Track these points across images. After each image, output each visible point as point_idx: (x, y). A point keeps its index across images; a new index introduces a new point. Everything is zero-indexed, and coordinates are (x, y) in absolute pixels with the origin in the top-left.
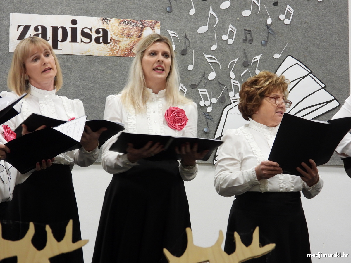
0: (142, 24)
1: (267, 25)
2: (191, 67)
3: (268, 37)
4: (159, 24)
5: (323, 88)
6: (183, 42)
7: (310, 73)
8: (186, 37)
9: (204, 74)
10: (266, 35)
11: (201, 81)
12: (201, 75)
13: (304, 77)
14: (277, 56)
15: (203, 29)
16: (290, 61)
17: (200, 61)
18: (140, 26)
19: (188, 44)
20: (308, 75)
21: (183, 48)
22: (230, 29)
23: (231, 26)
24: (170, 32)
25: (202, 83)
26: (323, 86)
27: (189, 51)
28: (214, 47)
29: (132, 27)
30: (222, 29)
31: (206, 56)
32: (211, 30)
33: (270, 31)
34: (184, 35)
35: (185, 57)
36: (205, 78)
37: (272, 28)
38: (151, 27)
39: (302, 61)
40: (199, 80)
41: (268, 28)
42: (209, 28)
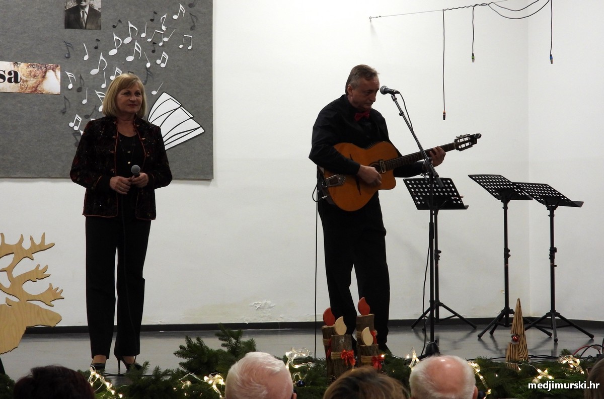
0: (45, 67)
1: (147, 68)
2: (85, 102)
3: (147, 78)
4: (59, 67)
5: (191, 118)
6: (79, 82)
7: (181, 106)
8: (81, 78)
9: (96, 107)
10: (146, 76)
11: (93, 112)
12: (94, 107)
13: (176, 109)
14: (154, 93)
15: (94, 72)
16: (165, 96)
17: (92, 96)
18: (44, 69)
19: (82, 83)
20: (180, 107)
21: (79, 86)
22: (116, 71)
23: (117, 68)
24: (68, 74)
25: (94, 114)
26: (192, 116)
27: (83, 88)
28: (104, 86)
29: (38, 70)
30: (110, 71)
31: (97, 93)
32: (101, 72)
33: (149, 73)
34: (79, 76)
35: (80, 93)
36: (96, 110)
37: (151, 70)
38: (53, 70)
39: (175, 96)
40: (91, 112)
41: (147, 71)
42: (99, 71)
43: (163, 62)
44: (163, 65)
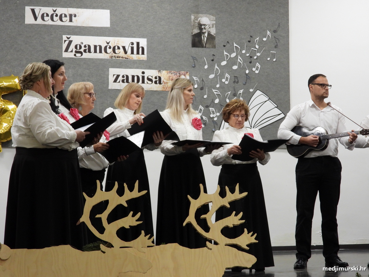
0: (179, 74)
1: (246, 74)
2: (205, 97)
3: (246, 80)
4: (188, 73)
5: (276, 107)
6: (201, 83)
7: (269, 99)
8: (203, 80)
9: (213, 100)
10: (246, 79)
11: (211, 104)
12: (211, 101)
13: (266, 101)
14: (251, 90)
15: (212, 76)
16: (258, 93)
17: (210, 94)
18: (178, 75)
19: (204, 84)
20: (268, 100)
21: (201, 86)
22: (226, 76)
23: (227, 74)
24: (194, 78)
25: (212, 105)
26: (276, 106)
27: (204, 88)
28: (218, 86)
29: (174, 75)
30: (222, 76)
31: (214, 90)
32: (216, 76)
33: (247, 77)
34: (202, 79)
35: (203, 91)
36: (213, 102)
37: (249, 75)
38: (184, 75)
39: (265, 93)
40: (210, 103)
41: (247, 75)
42: (215, 75)
43: (257, 69)
44: (257, 72)
